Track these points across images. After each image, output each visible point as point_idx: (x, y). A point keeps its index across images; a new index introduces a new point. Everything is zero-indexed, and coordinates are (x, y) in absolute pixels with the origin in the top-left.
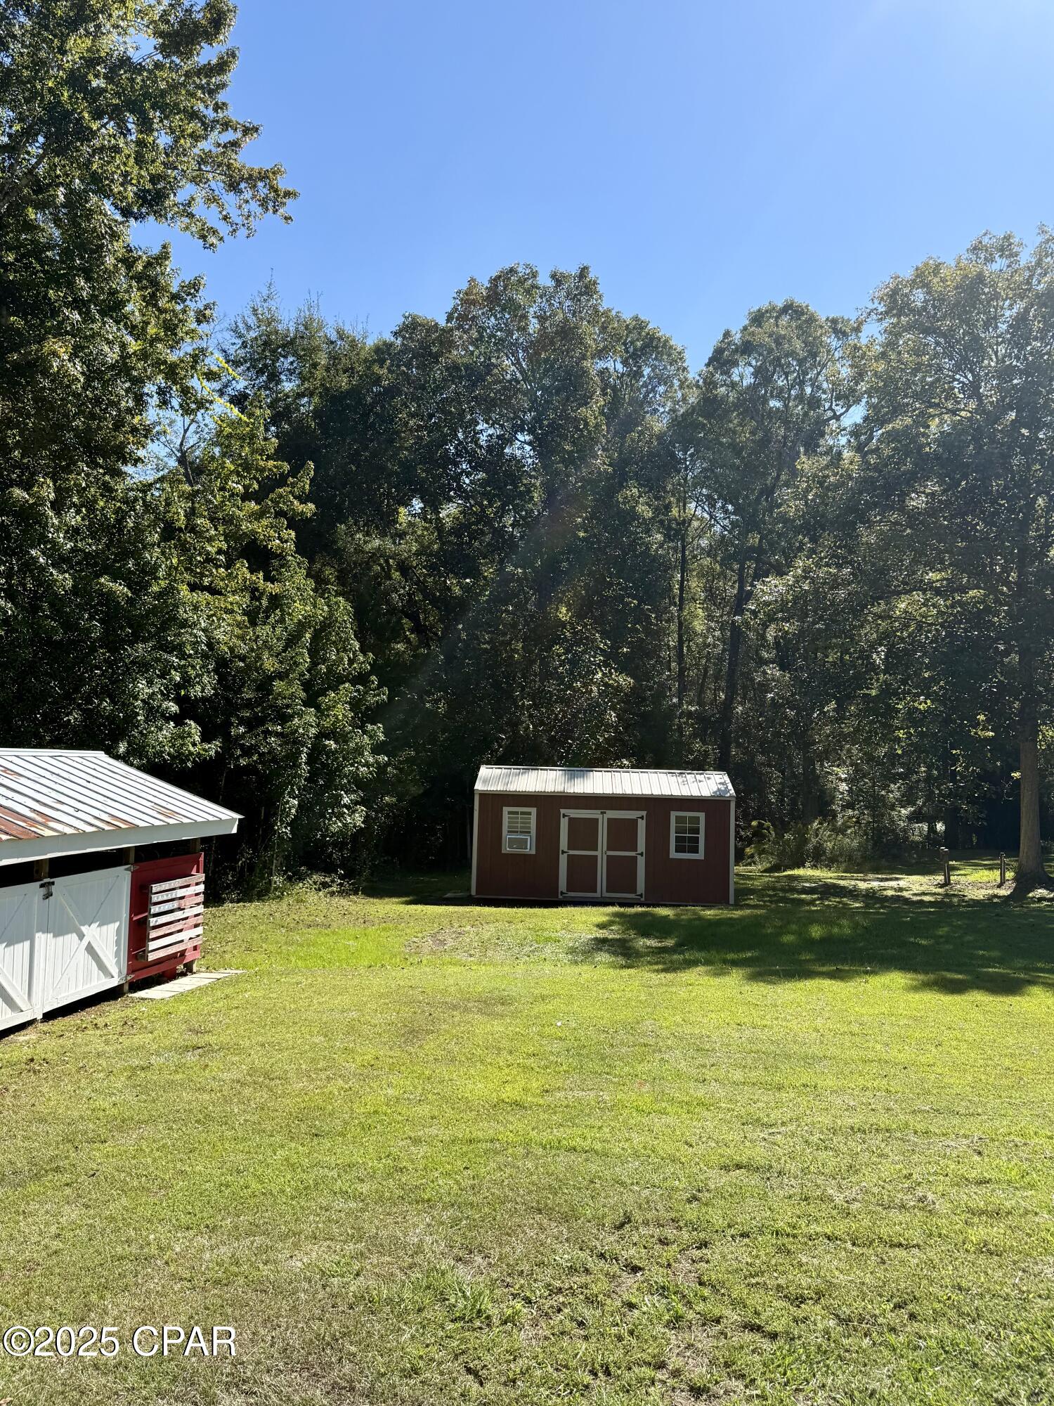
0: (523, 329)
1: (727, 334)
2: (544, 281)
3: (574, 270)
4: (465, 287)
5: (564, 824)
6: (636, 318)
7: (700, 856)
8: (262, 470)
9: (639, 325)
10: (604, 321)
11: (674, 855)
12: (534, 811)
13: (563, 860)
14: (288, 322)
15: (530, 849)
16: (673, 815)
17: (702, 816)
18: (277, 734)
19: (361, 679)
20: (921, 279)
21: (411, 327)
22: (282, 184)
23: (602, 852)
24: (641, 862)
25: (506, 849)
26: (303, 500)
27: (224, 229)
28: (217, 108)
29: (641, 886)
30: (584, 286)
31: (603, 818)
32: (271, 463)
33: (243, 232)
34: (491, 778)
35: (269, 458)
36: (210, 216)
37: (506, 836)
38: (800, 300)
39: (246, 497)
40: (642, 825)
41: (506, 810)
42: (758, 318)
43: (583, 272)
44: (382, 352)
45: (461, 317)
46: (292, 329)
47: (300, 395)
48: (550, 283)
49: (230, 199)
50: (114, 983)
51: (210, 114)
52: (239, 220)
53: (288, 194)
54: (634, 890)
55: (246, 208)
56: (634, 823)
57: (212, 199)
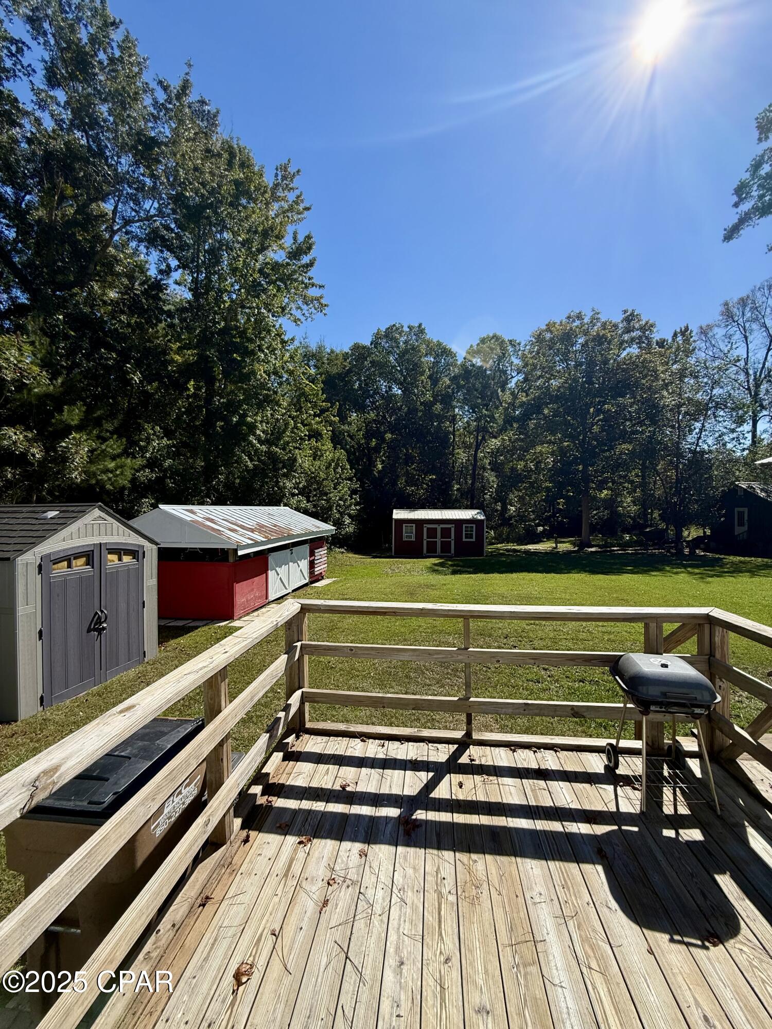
0: (398, 347)
1: (471, 346)
2: (406, 329)
3: (417, 325)
4: (376, 332)
5: (425, 529)
6: (438, 341)
7: (474, 540)
8: (321, 406)
9: (439, 344)
10: (428, 343)
11: (464, 540)
12: (414, 525)
13: (425, 542)
14: (313, 347)
15: (413, 539)
16: (464, 526)
17: (474, 526)
18: (325, 500)
19: (350, 479)
20: (549, 329)
21: (356, 347)
22: (323, 301)
23: (439, 540)
24: (453, 542)
25: (405, 539)
26: (334, 416)
27: (303, 319)
28: (310, 279)
29: (453, 551)
30: (421, 331)
31: (439, 527)
32: (324, 404)
33: (309, 319)
34: (398, 514)
35: (323, 402)
36: (298, 314)
37: (404, 534)
38: (499, 334)
39: (315, 415)
40: (453, 530)
41: (404, 525)
42: (483, 341)
43: (420, 325)
44: (346, 356)
45: (375, 343)
46: (314, 349)
47: (317, 374)
48: (408, 330)
49: (305, 307)
50: (307, 581)
51: (306, 281)
52: (308, 315)
53: (325, 305)
54: (450, 552)
55: (310, 311)
56: (450, 529)
57: (299, 308)
